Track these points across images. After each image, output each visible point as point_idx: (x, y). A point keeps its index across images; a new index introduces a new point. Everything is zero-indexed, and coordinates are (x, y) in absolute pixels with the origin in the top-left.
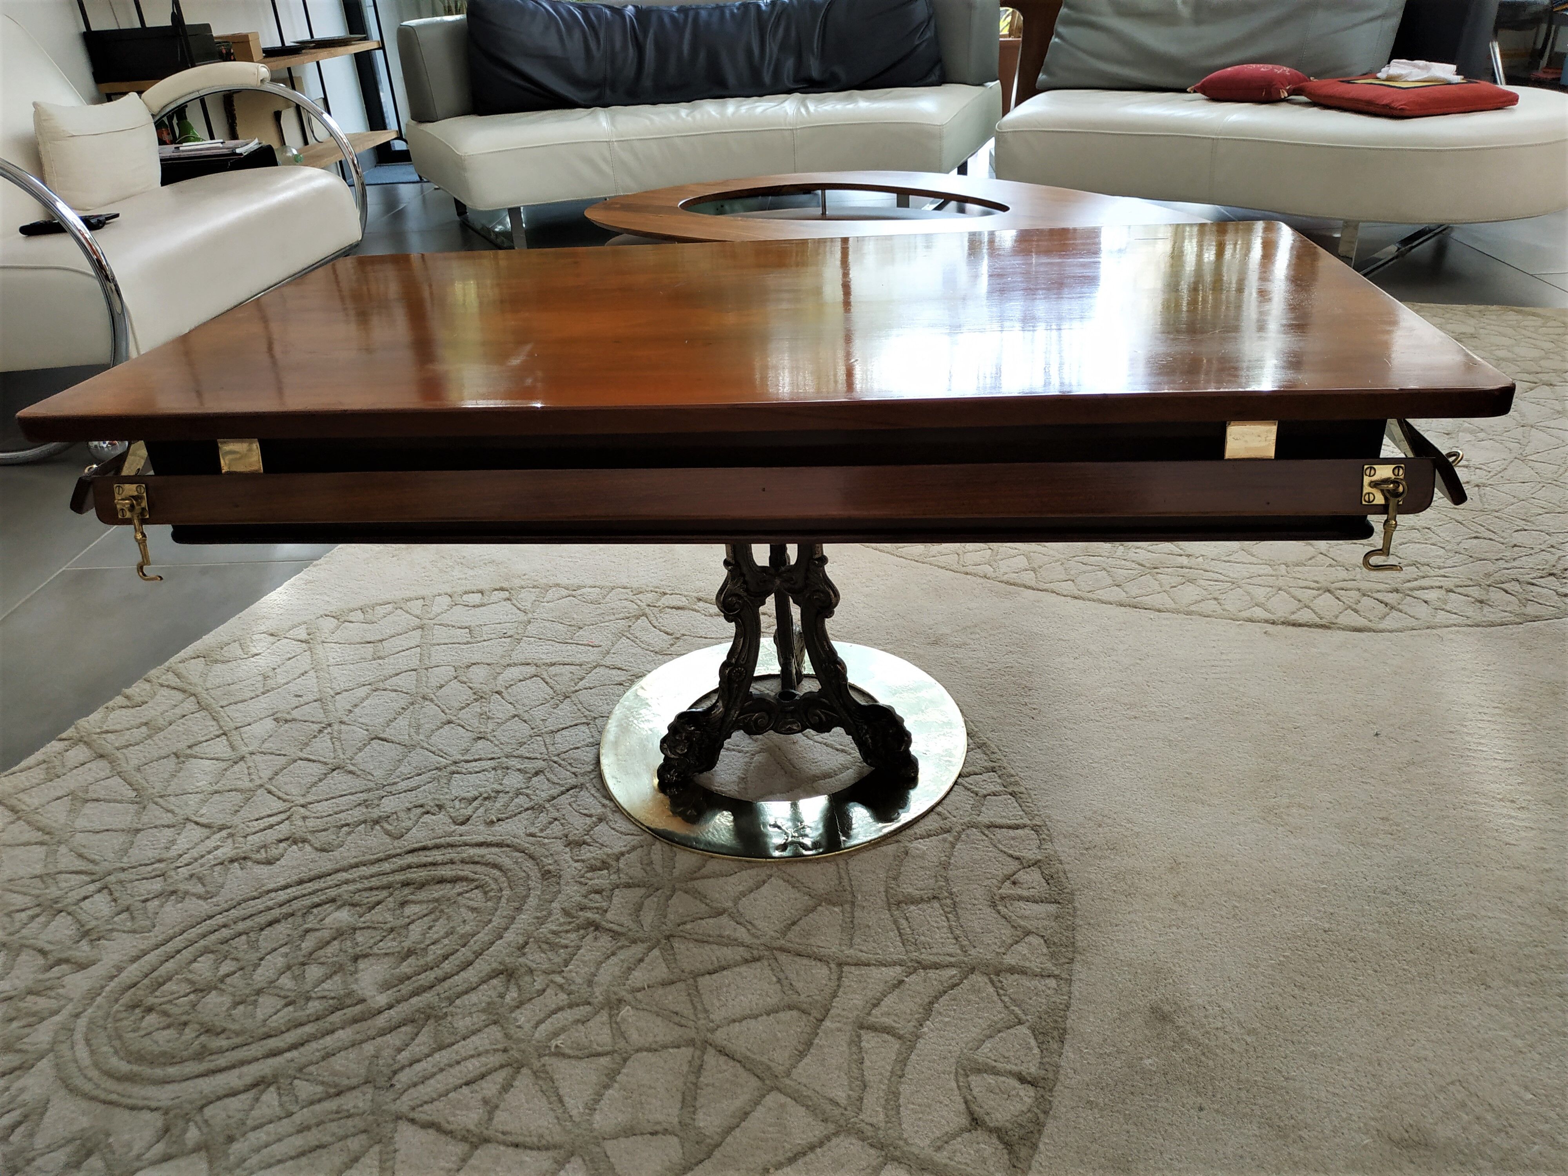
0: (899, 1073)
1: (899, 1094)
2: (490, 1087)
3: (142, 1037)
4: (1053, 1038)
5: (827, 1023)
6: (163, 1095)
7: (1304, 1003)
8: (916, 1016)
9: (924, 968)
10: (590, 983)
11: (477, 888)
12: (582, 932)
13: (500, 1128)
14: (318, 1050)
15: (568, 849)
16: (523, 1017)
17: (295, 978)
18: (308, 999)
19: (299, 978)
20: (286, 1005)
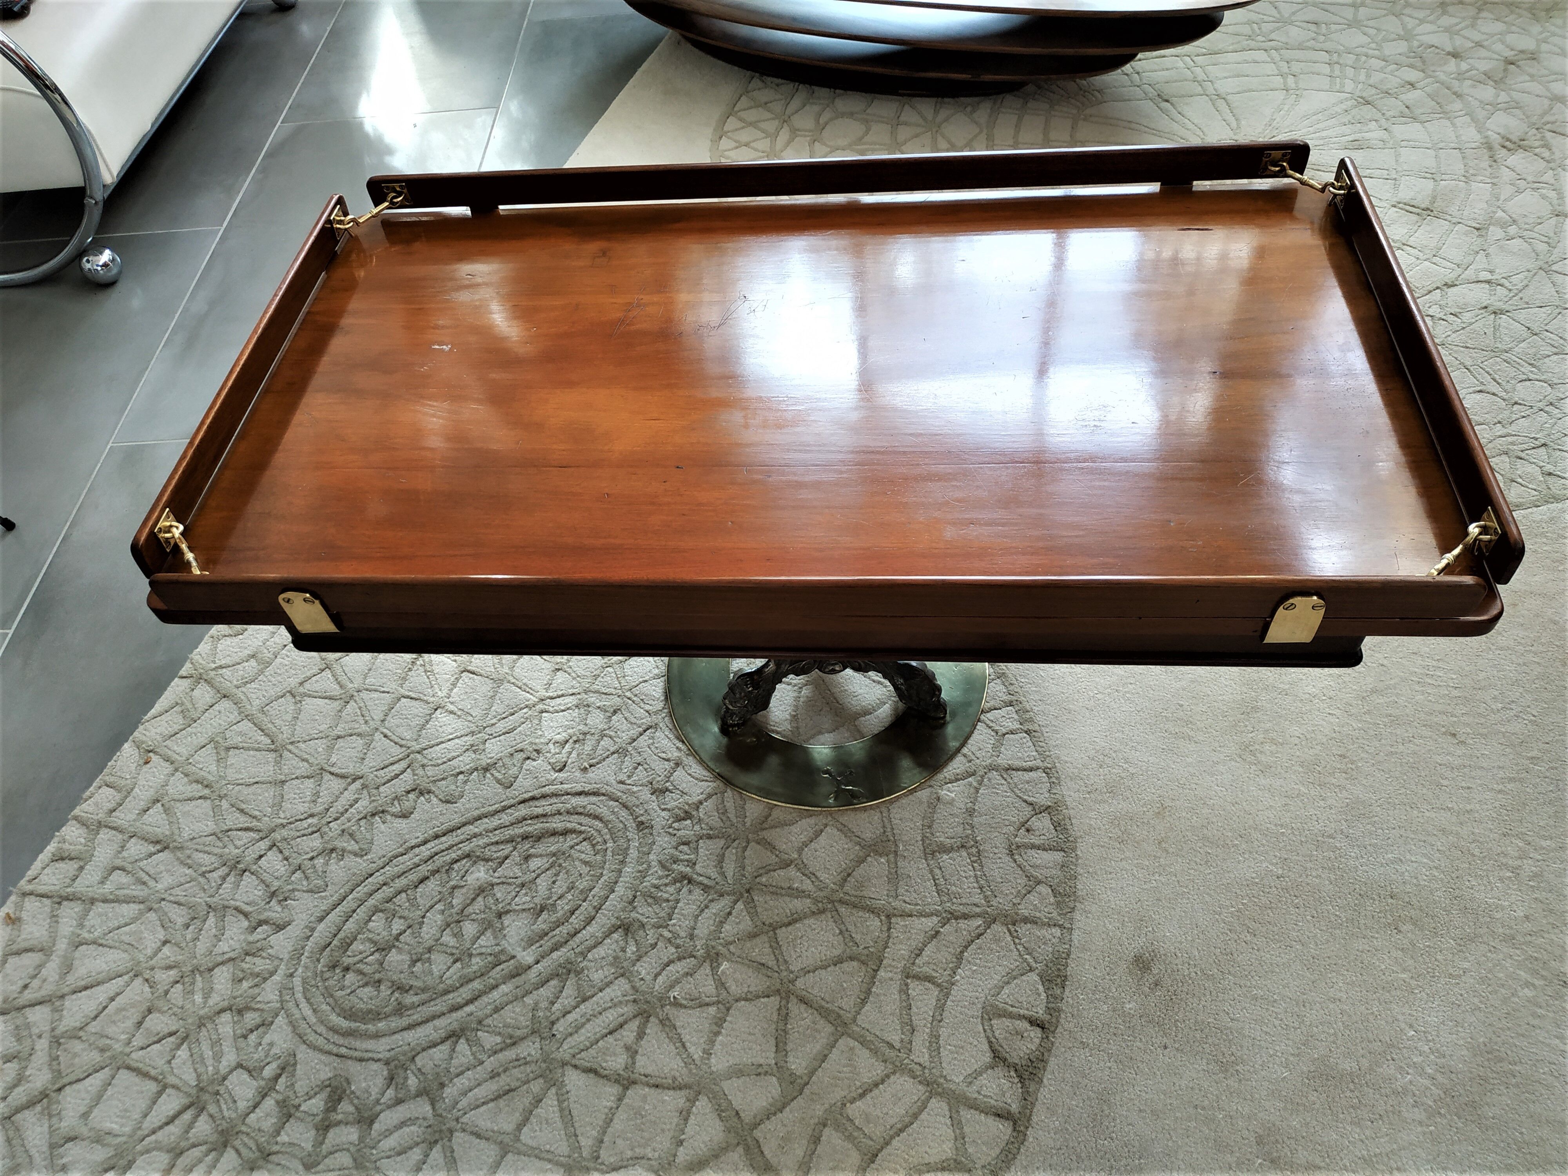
0: (938, 1019)
1: (939, 1036)
2: (628, 1034)
3: (349, 995)
4: (1056, 985)
5: (882, 973)
6: (381, 1047)
7: (1253, 949)
8: (951, 965)
9: (956, 918)
10: (692, 937)
11: (585, 840)
12: (678, 885)
13: (642, 1071)
14: (489, 1004)
15: (654, 797)
16: (644, 969)
17: (455, 935)
18: (470, 956)
19: (458, 935)
20: (455, 962)
